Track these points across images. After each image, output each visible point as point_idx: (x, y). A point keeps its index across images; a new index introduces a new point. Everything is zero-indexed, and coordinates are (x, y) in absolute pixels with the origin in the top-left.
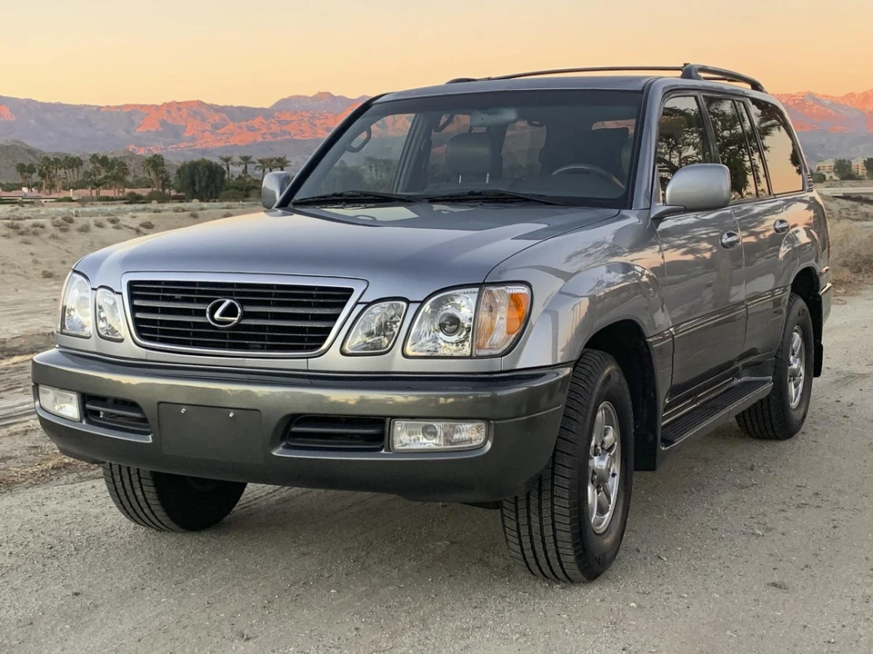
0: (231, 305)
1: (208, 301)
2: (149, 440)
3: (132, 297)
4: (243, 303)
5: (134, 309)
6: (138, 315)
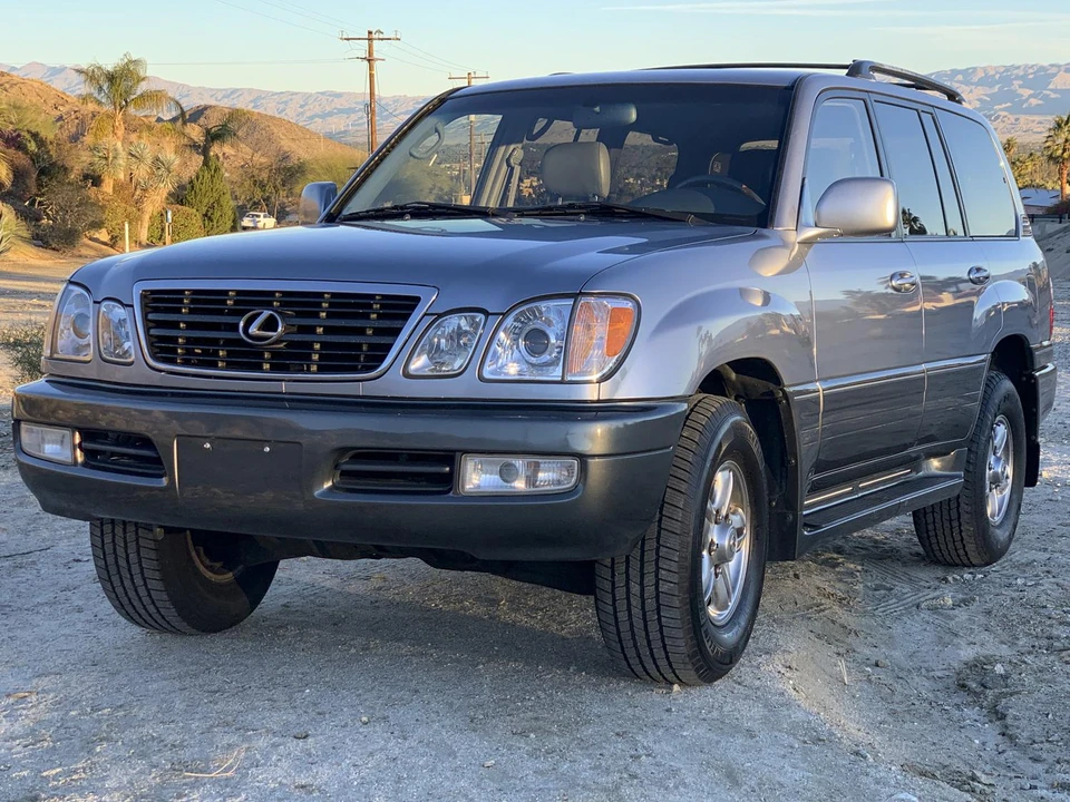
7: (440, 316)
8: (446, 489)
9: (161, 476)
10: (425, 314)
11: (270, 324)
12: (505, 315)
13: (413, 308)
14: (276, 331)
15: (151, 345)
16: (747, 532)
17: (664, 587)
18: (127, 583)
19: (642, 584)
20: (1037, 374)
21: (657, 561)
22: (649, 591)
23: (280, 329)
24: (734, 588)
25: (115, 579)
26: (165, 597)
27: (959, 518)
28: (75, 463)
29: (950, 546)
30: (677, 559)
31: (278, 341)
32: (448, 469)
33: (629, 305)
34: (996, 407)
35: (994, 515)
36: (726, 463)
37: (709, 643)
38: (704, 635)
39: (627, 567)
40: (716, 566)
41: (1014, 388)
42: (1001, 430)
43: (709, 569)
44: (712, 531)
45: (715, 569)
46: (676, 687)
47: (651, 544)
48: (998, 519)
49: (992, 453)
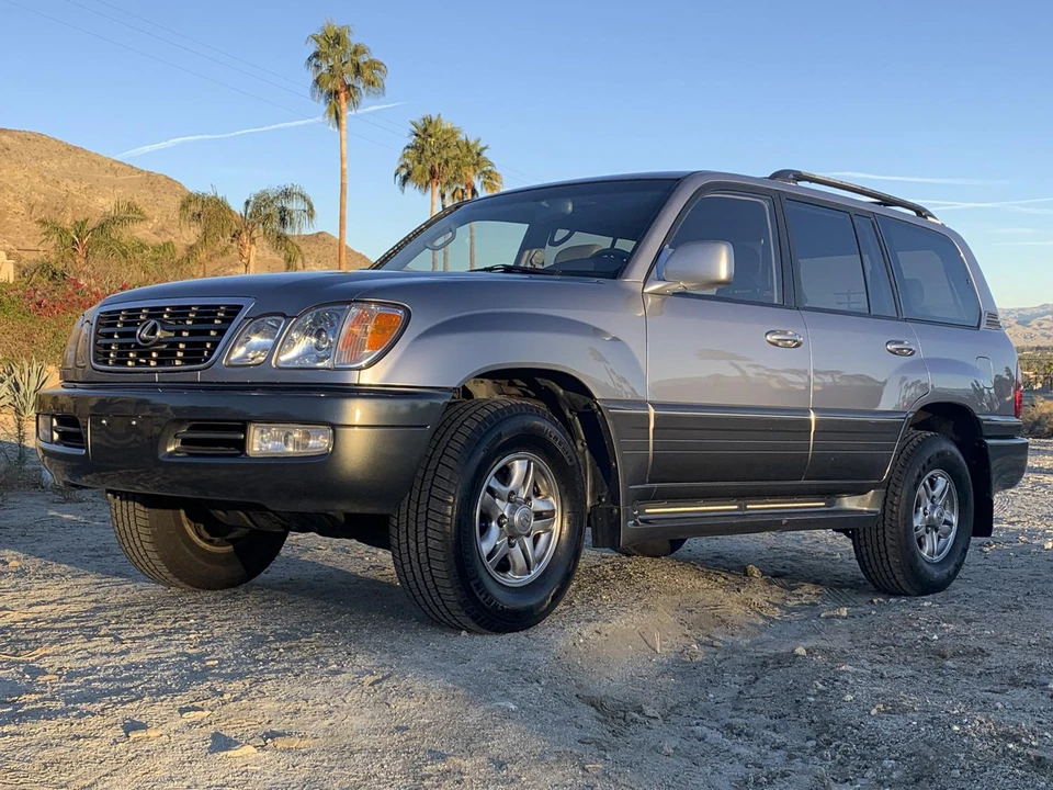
0: (154, 326)
2: (84, 451)
3: (98, 326)
5: (97, 333)
6: (99, 342)
7: (255, 319)
8: (238, 452)
9: (83, 448)
10: (245, 317)
11: (153, 330)
12: (298, 318)
13: (236, 314)
14: (155, 333)
15: (96, 352)
16: (558, 515)
17: (431, 544)
18: (132, 545)
19: (416, 541)
20: (989, 442)
21: (426, 521)
22: (422, 546)
23: (158, 334)
24: (539, 561)
25: (125, 541)
27: (886, 550)
28: (52, 441)
29: (884, 575)
30: (440, 521)
31: (160, 342)
32: (243, 436)
33: (401, 313)
34: (925, 462)
35: (931, 554)
36: (521, 454)
37: (483, 596)
38: (474, 588)
39: (407, 527)
40: (510, 538)
41: (955, 450)
42: (941, 483)
43: (498, 540)
44: (503, 507)
45: (509, 540)
46: (464, 633)
47: (422, 509)
48: (936, 559)
49: (928, 501)
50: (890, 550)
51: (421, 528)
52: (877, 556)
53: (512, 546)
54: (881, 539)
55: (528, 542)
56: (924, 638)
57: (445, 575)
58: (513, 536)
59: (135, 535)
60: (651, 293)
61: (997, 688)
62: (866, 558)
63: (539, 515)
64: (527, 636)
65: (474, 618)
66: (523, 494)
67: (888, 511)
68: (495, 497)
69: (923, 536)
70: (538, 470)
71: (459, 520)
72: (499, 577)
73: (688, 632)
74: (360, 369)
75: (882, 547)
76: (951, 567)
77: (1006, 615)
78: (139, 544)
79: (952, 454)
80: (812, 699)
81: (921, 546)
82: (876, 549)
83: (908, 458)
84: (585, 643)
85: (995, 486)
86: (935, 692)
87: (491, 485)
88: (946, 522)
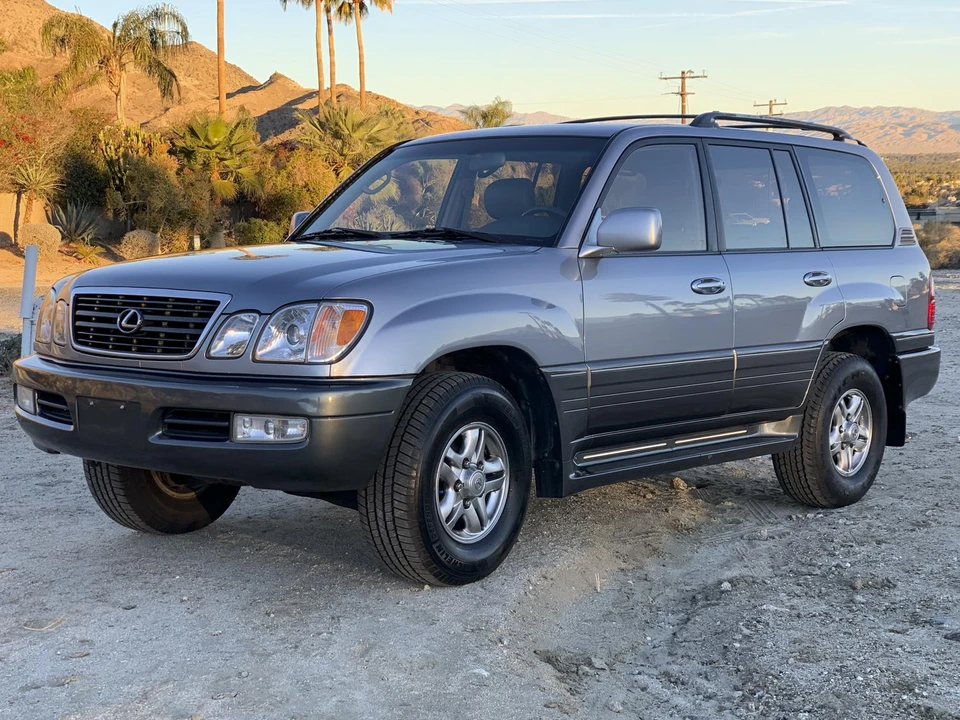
0: (134, 315)
1: (119, 311)
2: (72, 428)
3: (76, 308)
4: (143, 312)
5: (76, 318)
6: (78, 323)
7: (231, 315)
8: (225, 438)
9: (71, 424)
10: (222, 314)
11: (133, 320)
12: (271, 314)
13: (214, 309)
14: (136, 323)
16: (506, 475)
17: (397, 513)
18: (106, 497)
19: (383, 510)
20: (901, 357)
21: (392, 494)
22: (389, 516)
23: (138, 323)
24: (491, 517)
25: (99, 493)
26: (130, 508)
27: (804, 469)
28: (36, 412)
29: (802, 491)
30: (405, 493)
31: (141, 331)
32: (226, 424)
33: (365, 308)
34: (840, 383)
35: (847, 468)
36: (473, 424)
37: (444, 556)
38: (436, 550)
39: (375, 497)
40: (465, 500)
41: (868, 368)
42: (856, 401)
43: (456, 502)
44: (459, 474)
45: (464, 502)
46: (427, 587)
47: (388, 482)
48: (852, 472)
49: (844, 419)
50: (808, 469)
51: (388, 499)
52: (795, 474)
53: (466, 507)
54: (799, 459)
55: (481, 501)
56: (837, 566)
57: (410, 540)
58: (466, 498)
59: (109, 489)
60: (586, 257)
61: (900, 627)
62: (785, 476)
63: (490, 476)
64: (482, 587)
65: (436, 576)
66: (475, 459)
67: (805, 433)
68: (450, 465)
69: (839, 453)
70: (488, 435)
71: (421, 492)
72: (456, 536)
73: (623, 565)
74: (331, 363)
75: (799, 465)
76: (865, 479)
77: (913, 535)
78: (112, 497)
79: (867, 373)
80: (737, 645)
81: (837, 461)
82: (794, 468)
83: (824, 379)
84: (534, 589)
85: (906, 398)
86: (845, 633)
87: (448, 455)
88: (861, 437)
